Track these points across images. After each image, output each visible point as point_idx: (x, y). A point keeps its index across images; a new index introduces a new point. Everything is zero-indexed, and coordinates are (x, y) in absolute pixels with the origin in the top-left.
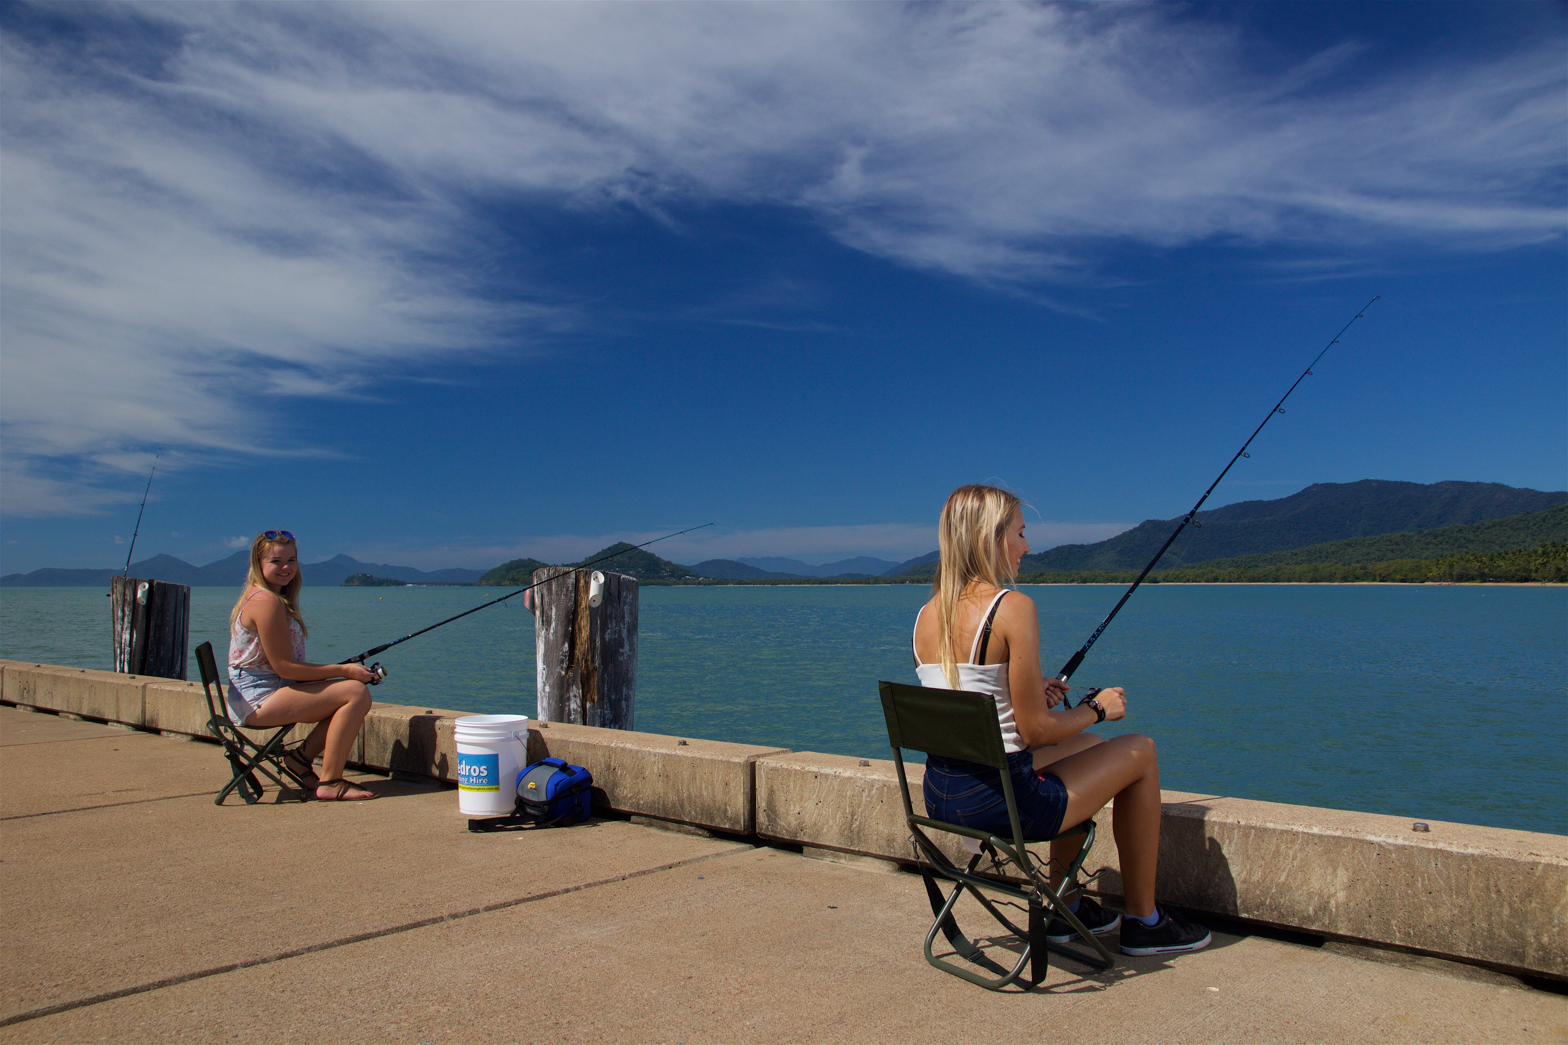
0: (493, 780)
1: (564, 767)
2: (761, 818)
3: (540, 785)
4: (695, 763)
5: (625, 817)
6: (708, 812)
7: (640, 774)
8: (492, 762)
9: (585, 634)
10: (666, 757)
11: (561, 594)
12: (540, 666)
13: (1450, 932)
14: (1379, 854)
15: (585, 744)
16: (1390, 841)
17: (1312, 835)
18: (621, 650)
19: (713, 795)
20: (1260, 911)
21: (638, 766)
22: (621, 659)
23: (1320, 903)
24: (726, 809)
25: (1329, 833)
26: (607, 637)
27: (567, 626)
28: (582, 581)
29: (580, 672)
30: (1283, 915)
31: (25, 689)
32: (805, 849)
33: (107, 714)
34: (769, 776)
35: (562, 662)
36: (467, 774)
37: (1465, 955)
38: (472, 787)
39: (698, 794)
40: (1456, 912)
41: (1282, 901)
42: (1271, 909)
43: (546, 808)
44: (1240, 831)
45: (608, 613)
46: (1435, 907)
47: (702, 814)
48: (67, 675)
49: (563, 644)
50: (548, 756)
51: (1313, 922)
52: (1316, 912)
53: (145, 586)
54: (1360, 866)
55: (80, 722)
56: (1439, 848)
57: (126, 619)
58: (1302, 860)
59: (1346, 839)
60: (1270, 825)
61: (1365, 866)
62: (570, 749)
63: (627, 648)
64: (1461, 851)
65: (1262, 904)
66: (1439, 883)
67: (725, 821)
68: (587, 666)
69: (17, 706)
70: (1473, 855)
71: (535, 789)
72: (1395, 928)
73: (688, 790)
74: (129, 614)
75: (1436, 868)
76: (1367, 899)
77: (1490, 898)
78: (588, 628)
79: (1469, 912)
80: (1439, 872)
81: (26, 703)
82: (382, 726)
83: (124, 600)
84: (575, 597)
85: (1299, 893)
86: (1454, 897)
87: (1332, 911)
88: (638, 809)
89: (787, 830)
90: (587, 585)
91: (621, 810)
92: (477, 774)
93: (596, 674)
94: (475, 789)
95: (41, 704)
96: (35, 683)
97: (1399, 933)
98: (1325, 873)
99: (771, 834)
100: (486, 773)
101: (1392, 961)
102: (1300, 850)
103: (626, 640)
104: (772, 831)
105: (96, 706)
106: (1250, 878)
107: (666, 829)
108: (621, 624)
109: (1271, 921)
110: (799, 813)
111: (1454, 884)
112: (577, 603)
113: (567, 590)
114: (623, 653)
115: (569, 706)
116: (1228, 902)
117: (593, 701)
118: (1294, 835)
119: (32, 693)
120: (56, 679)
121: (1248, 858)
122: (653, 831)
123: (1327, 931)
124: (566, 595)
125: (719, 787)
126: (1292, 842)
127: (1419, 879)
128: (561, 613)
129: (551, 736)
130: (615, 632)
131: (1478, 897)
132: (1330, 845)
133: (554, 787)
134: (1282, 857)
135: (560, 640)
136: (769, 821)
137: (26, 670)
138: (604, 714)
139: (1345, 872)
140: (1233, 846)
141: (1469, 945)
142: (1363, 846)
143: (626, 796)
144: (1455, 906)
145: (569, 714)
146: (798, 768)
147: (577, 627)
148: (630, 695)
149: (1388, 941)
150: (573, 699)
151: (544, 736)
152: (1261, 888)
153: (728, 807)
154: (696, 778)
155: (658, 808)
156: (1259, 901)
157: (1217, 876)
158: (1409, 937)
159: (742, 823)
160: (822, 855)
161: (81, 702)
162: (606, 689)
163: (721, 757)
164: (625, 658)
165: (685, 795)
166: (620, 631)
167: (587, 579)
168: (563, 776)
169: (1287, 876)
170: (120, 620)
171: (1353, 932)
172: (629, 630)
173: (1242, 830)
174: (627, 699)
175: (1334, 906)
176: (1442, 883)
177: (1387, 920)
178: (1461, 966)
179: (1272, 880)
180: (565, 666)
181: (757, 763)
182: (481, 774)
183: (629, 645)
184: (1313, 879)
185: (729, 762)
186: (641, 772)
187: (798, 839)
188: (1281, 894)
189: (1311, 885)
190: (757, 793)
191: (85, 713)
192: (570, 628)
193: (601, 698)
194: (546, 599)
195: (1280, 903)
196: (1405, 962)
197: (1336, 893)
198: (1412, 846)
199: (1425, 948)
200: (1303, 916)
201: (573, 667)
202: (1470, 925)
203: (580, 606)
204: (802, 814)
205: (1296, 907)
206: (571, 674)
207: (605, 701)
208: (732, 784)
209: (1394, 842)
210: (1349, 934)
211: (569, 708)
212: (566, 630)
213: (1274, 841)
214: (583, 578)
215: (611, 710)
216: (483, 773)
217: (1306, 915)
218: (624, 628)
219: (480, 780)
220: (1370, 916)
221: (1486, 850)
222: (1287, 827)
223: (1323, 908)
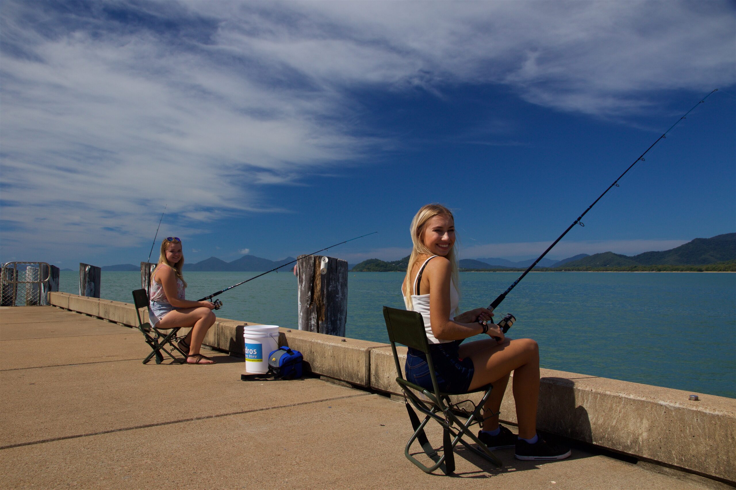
0: (259, 356)
1: (289, 351)
2: (373, 379)
3: (277, 358)
4: (346, 350)
5: (318, 376)
6: (351, 375)
7: (323, 356)
8: (259, 347)
9: (319, 287)
10: (334, 347)
11: (307, 268)
12: (299, 303)
13: (705, 460)
14: (665, 412)
15: (302, 340)
16: (672, 404)
17: (630, 399)
18: (337, 296)
19: (353, 367)
20: (603, 441)
21: (323, 351)
22: (337, 300)
23: (634, 439)
24: (358, 374)
25: (639, 398)
26: (330, 289)
27: (310, 283)
28: (317, 262)
29: (316, 306)
30: (614, 444)
31: (106, 312)
32: (392, 396)
33: (132, 323)
34: (376, 358)
35: (308, 301)
36: (248, 353)
37: (714, 475)
38: (250, 359)
39: (347, 366)
40: (709, 449)
41: (614, 436)
42: (608, 440)
43: (279, 370)
44: (592, 395)
45: (331, 277)
46: (697, 445)
47: (348, 376)
48: (119, 306)
49: (308, 292)
50: (288, 346)
51: (630, 449)
52: (631, 444)
54: (655, 418)
55: (123, 327)
56: (699, 410)
58: (624, 413)
59: (648, 402)
60: (608, 393)
61: (658, 418)
62: (296, 342)
63: (340, 294)
64: (712, 412)
65: (604, 437)
66: (699, 431)
67: (358, 380)
68: (320, 303)
69: (104, 319)
70: (718, 415)
71: (275, 361)
72: (674, 456)
73: (343, 364)
75: (697, 422)
76: (659, 438)
77: (728, 441)
78: (320, 285)
79: (716, 449)
80: (699, 425)
81: (106, 318)
82: (226, 330)
83: (146, 273)
84: (314, 269)
85: (623, 432)
86: (707, 440)
87: (640, 444)
88: (323, 373)
89: (383, 386)
90: (320, 263)
91: (316, 373)
92: (252, 353)
93: (324, 307)
94: (251, 360)
95: (111, 319)
96: (109, 309)
97: (677, 458)
98: (636, 421)
99: (376, 387)
100: (256, 353)
101: (673, 475)
102: (623, 407)
103: (340, 291)
104: (377, 386)
105: (128, 320)
106: (597, 422)
107: (334, 383)
108: (337, 283)
109: (608, 447)
110: (388, 377)
111: (707, 432)
112: (315, 272)
113: (310, 266)
114: (338, 297)
115: (311, 322)
116: (586, 435)
117: (322, 320)
118: (620, 399)
119: (108, 314)
120: (116, 307)
121: (596, 411)
122: (329, 384)
123: (637, 455)
124: (310, 268)
125: (355, 363)
126: (619, 402)
127: (688, 428)
128: (307, 277)
129: (289, 336)
130: (334, 287)
131: (721, 441)
132: (639, 405)
133: (282, 360)
134: (614, 411)
135: (307, 290)
136: (376, 381)
137: (106, 304)
138: (328, 327)
139: (647, 421)
140: (589, 403)
141: (716, 469)
142: (657, 407)
143: (318, 366)
144: (708, 445)
145: (311, 327)
146: (388, 354)
147: (315, 284)
148: (342, 318)
149: (671, 463)
150: (313, 319)
151: (286, 336)
152: (603, 428)
153: (359, 373)
154: (346, 358)
155: (331, 373)
156: (602, 435)
157: (580, 420)
158: (682, 461)
159: (365, 381)
160: (398, 399)
161: (123, 318)
162: (329, 314)
163: (356, 348)
164: (339, 300)
165: (341, 366)
166: (337, 286)
167: (320, 261)
168: (289, 356)
169: (617, 422)
170: (144, 282)
171: (651, 457)
172: (341, 286)
173: (593, 395)
174: (340, 320)
175: (641, 441)
176: (700, 431)
177: (670, 450)
178: (713, 481)
179: (609, 424)
180: (309, 303)
181: (371, 351)
182: (254, 353)
183: (342, 293)
184: (630, 424)
185: (359, 350)
186: (324, 354)
187: (388, 390)
188: (613, 432)
189: (629, 428)
190: (371, 366)
191: (125, 323)
192: (311, 285)
193: (327, 319)
194: (301, 270)
195: (612, 437)
196: (680, 476)
197: (642, 433)
198: (683, 408)
199: (691, 469)
200: (625, 445)
201: (313, 303)
202: (717, 457)
203: (316, 274)
204: (389, 378)
205: (621, 440)
206: (312, 307)
207: (328, 321)
208: (361, 362)
209: (674, 405)
210: (649, 457)
211: (311, 324)
212: (310, 286)
213: (610, 402)
214: (318, 260)
215: (332, 325)
216: (255, 353)
217: (626, 445)
218: (339, 285)
219: (253, 356)
220: (660, 448)
221: (726, 413)
222: (617, 394)
223: (635, 441)
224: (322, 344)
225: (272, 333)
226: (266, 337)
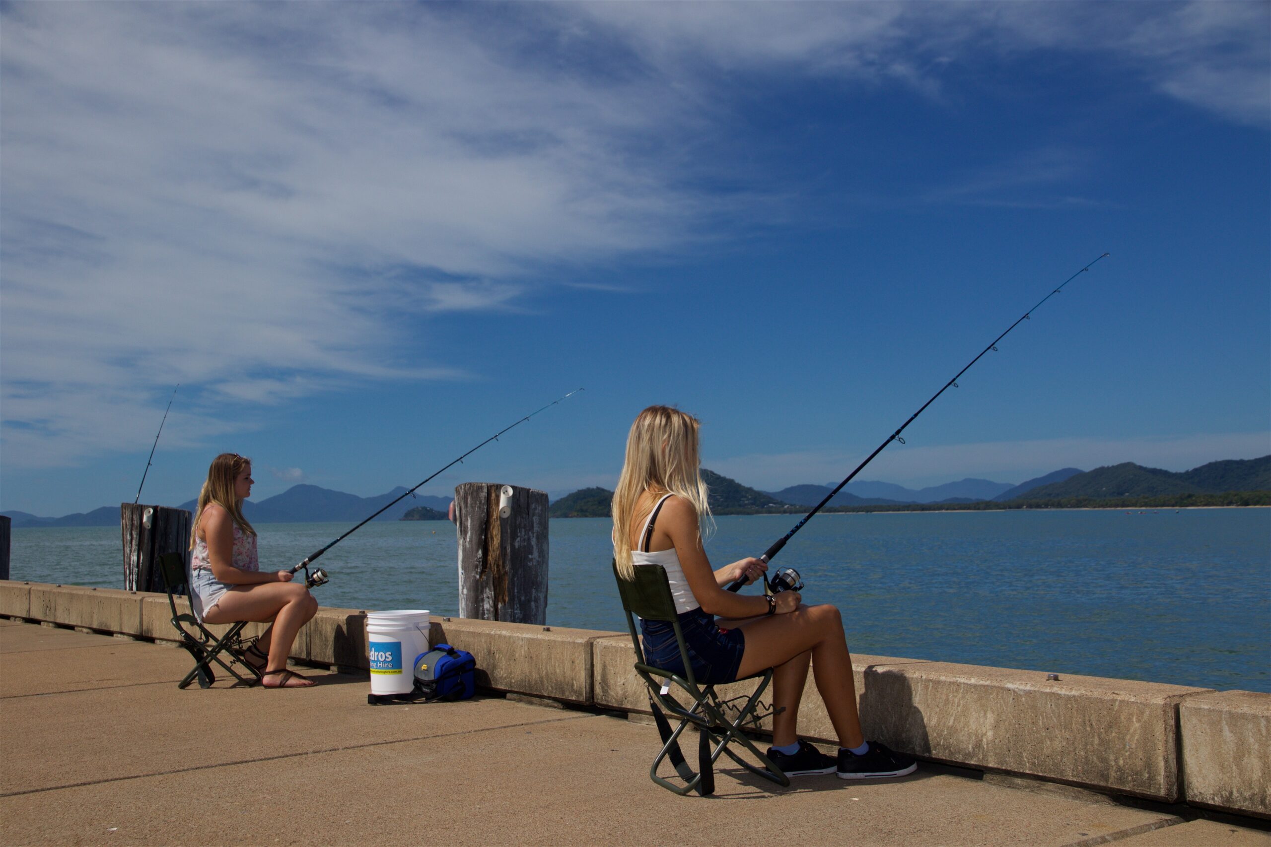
0: (396, 664)
1: (451, 652)
2: (598, 690)
3: (430, 666)
4: (551, 645)
5: (501, 694)
6: (560, 687)
7: (512, 657)
8: (395, 649)
9: (496, 542)
10: (532, 641)
11: (475, 506)
12: (460, 571)
13: (1061, 761)
14: (1014, 699)
15: (472, 632)
16: (1021, 687)
17: (970, 685)
18: (530, 556)
19: (564, 672)
20: (937, 750)
21: (510, 649)
22: (530, 564)
23: (977, 742)
24: (573, 683)
25: (982, 682)
26: (517, 545)
27: (480, 535)
28: (493, 495)
29: (492, 576)
30: (952, 753)
31: (47, 608)
32: (630, 715)
33: (112, 626)
34: (603, 653)
35: (477, 567)
36: (376, 660)
37: (1071, 779)
38: (379, 670)
39: (553, 672)
40: (1065, 744)
41: (951, 741)
42: (944, 748)
43: (434, 686)
44: (922, 684)
45: (518, 523)
46: (1051, 740)
47: (556, 689)
48: (81, 592)
49: (477, 551)
50: (446, 643)
51: (972, 758)
52: (973, 749)
53: (150, 512)
54: (1002, 709)
55: (92, 635)
56: (1053, 691)
57: (134, 542)
58: (964, 706)
59: (992, 687)
60: (943, 678)
61: (1005, 709)
62: (462, 638)
63: (535, 555)
64: (1067, 693)
65: (938, 744)
66: (1053, 720)
67: (572, 693)
68: (499, 571)
69: (42, 623)
70: (1074, 696)
71: (427, 670)
72: (1025, 759)
73: (546, 668)
74: (136, 538)
75: (1051, 708)
76: (1007, 736)
77: (1086, 730)
78: (499, 537)
79: (1073, 743)
80: (1053, 711)
81: (48, 619)
82: (324, 625)
83: (132, 525)
84: (487, 509)
85: (962, 734)
86: (1063, 731)
87: (984, 748)
88: (511, 687)
89: (615, 699)
90: (498, 498)
91: (499, 689)
92: (383, 659)
93: (507, 578)
94: (382, 672)
95: (60, 620)
96: (56, 601)
97: (1029, 763)
98: (979, 716)
99: (604, 703)
100: (390, 658)
101: (1026, 787)
102: (963, 698)
103: (535, 547)
104: (605, 700)
105: (104, 619)
106: (929, 723)
107: (531, 703)
108: (530, 533)
109: (944, 758)
110: (624, 684)
111: (1063, 721)
112: (489, 514)
113: (480, 503)
114: (532, 560)
115: (483, 606)
116: (916, 744)
117: (504, 601)
118: (958, 685)
119: (53, 611)
120: (72, 596)
121: (928, 706)
122: (521, 705)
123: (981, 764)
124: (480, 507)
125: (568, 664)
126: (957, 691)
127: (1041, 718)
128: (475, 523)
129: (448, 628)
130: (524, 540)
131: (1078, 730)
132: (982, 693)
133: (440, 668)
134: (950, 704)
135: (475, 547)
136: (603, 692)
137: (48, 590)
138: (514, 613)
139: (992, 715)
140: (918, 697)
141: (1073, 771)
142: (1003, 692)
143: (502, 676)
144: (1063, 738)
145: (483, 614)
146: (623, 645)
147: (489, 536)
148: (539, 597)
149: (1021, 771)
150: (486, 600)
151: (443, 628)
152: (937, 731)
153: (574, 682)
154: (551, 658)
155: (525, 685)
156: (936, 742)
157: (908, 722)
158: (1035, 766)
159: (584, 695)
160: (641, 719)
161: (92, 617)
162: (516, 591)
163: (569, 639)
164: (535, 564)
165: (544, 672)
166: (529, 539)
167: (498, 493)
168: (450, 659)
169: (954, 720)
170: (128, 543)
171: (998, 764)
172: (538, 538)
173: (923, 683)
174: (536, 600)
175: (986, 743)
176: (1055, 720)
177: (1020, 753)
178: (1071, 788)
179: (944, 723)
180: (479, 570)
181: (595, 643)
182: (387, 659)
183: (538, 552)
184: (972, 721)
185: (574, 643)
186: (513, 654)
187: (624, 706)
188: (951, 735)
189: (970, 727)
190: (595, 668)
191: (95, 626)
192: (483, 537)
193: (512, 600)
194: (463, 511)
195: (950, 743)
196: (1034, 787)
197: (986, 732)
198: (1035, 691)
199: (1045, 775)
200: (966, 753)
201: (486, 571)
202: (1074, 754)
203: (492, 517)
204: (626, 685)
205: (961, 746)
206: (484, 577)
207: (515, 602)
208: (577, 662)
209: (1024, 688)
210: (995, 766)
211: (483, 609)
212: (480, 538)
213: (945, 691)
214: (494, 492)
215: (520, 610)
216: (388, 658)
217: (967, 752)
218: (533, 537)
219: (386, 664)
220: (1009, 751)
221: (1084, 692)
222: (953, 679)
223: (978, 745)
224: (510, 637)
225: (418, 623)
226: (408, 629)
